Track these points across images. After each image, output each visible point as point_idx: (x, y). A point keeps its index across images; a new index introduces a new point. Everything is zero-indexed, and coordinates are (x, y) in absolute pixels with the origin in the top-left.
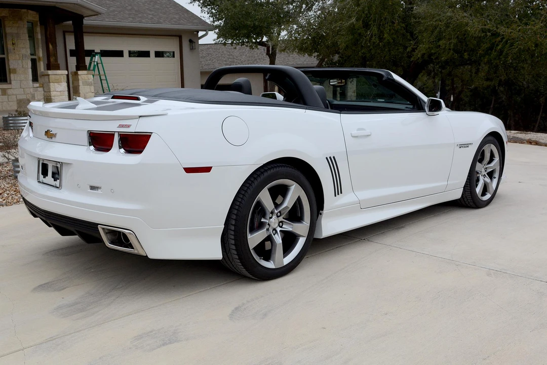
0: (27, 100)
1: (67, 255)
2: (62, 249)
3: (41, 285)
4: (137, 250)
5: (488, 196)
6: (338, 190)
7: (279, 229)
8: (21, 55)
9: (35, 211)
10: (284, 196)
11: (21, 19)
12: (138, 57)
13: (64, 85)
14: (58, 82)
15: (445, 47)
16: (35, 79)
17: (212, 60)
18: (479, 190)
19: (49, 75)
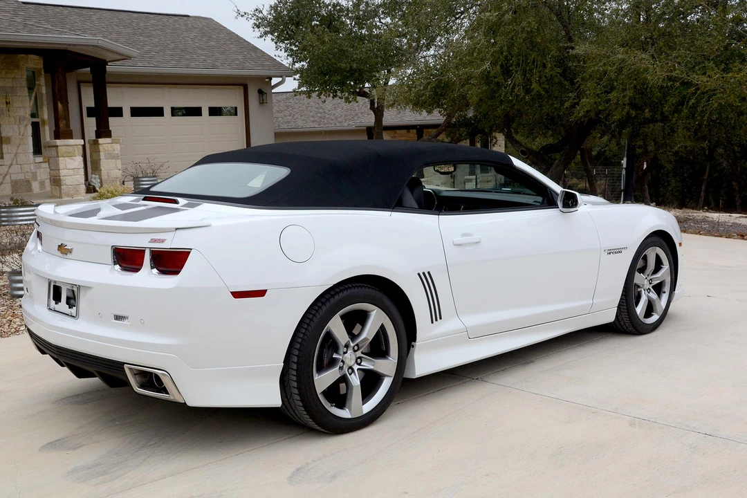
0: (26, 181)
1: (85, 404)
2: (78, 395)
3: (51, 443)
4: (173, 396)
5: (654, 318)
6: (436, 315)
7: (356, 367)
8: (18, 117)
9: (43, 346)
10: (363, 324)
11: (17, 67)
12: (184, 115)
13: (79, 160)
14: (70, 155)
15: (618, 101)
16: (38, 150)
17: (293, 116)
18: (640, 309)
19: (57, 146)
